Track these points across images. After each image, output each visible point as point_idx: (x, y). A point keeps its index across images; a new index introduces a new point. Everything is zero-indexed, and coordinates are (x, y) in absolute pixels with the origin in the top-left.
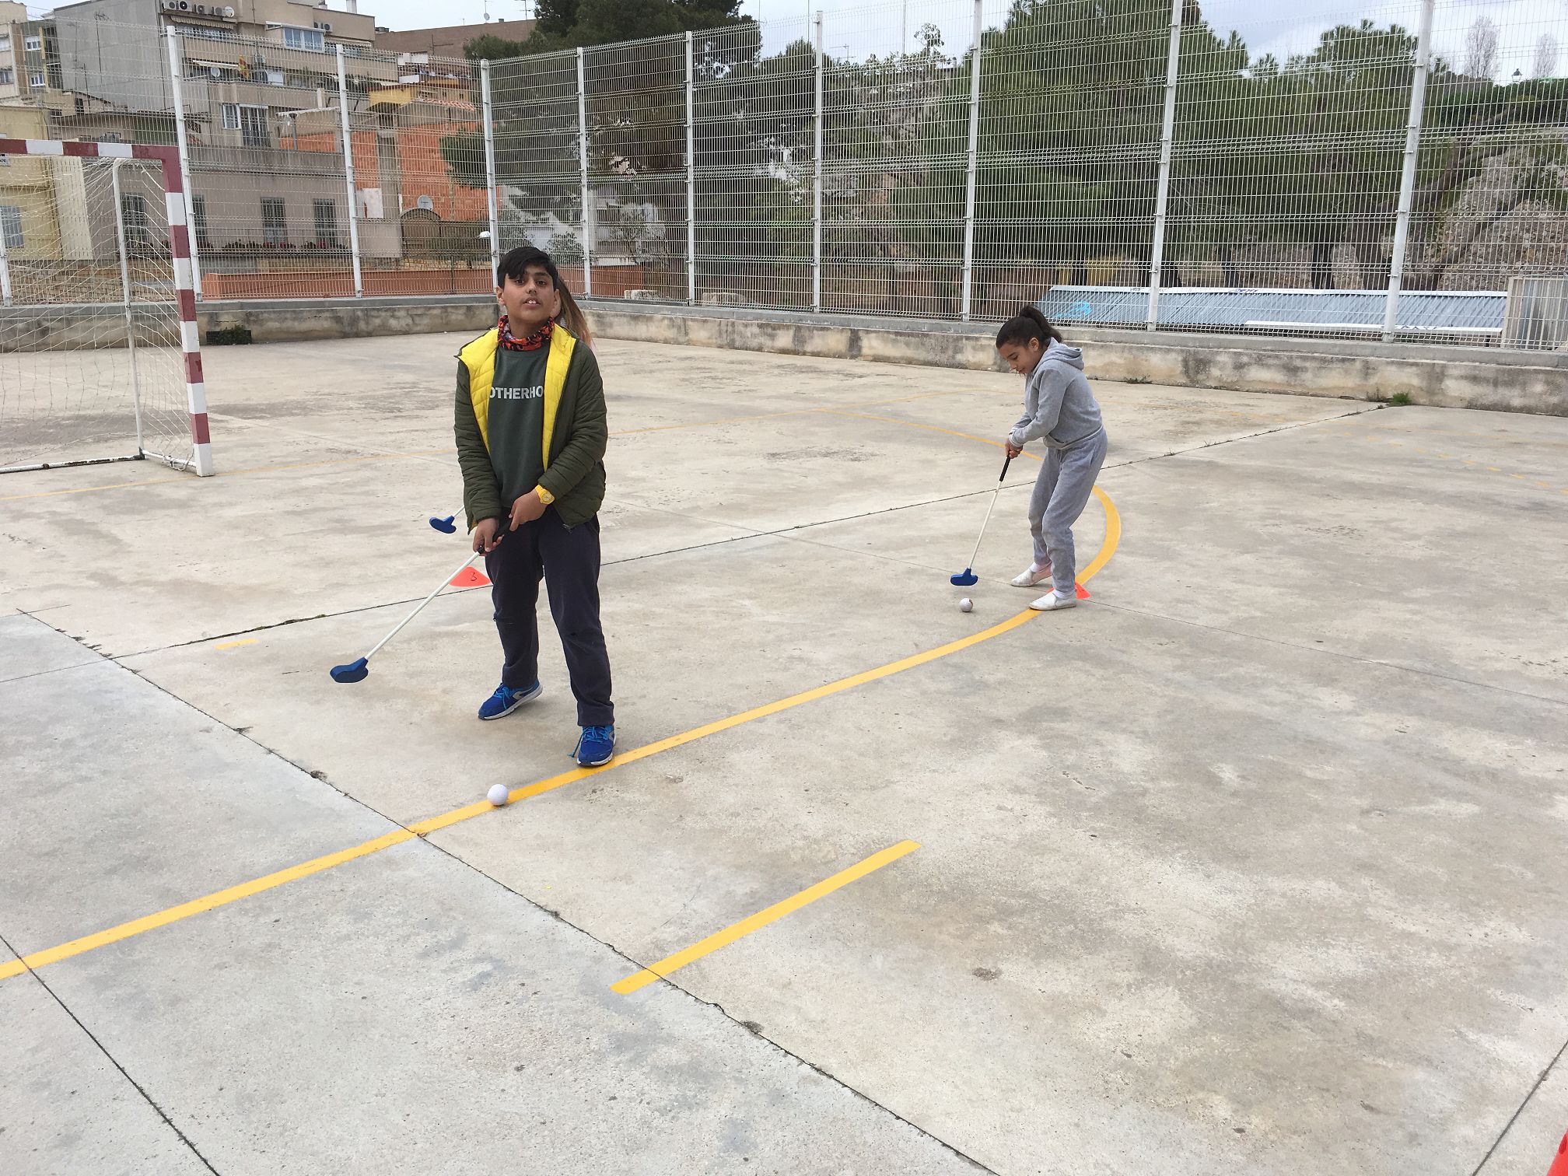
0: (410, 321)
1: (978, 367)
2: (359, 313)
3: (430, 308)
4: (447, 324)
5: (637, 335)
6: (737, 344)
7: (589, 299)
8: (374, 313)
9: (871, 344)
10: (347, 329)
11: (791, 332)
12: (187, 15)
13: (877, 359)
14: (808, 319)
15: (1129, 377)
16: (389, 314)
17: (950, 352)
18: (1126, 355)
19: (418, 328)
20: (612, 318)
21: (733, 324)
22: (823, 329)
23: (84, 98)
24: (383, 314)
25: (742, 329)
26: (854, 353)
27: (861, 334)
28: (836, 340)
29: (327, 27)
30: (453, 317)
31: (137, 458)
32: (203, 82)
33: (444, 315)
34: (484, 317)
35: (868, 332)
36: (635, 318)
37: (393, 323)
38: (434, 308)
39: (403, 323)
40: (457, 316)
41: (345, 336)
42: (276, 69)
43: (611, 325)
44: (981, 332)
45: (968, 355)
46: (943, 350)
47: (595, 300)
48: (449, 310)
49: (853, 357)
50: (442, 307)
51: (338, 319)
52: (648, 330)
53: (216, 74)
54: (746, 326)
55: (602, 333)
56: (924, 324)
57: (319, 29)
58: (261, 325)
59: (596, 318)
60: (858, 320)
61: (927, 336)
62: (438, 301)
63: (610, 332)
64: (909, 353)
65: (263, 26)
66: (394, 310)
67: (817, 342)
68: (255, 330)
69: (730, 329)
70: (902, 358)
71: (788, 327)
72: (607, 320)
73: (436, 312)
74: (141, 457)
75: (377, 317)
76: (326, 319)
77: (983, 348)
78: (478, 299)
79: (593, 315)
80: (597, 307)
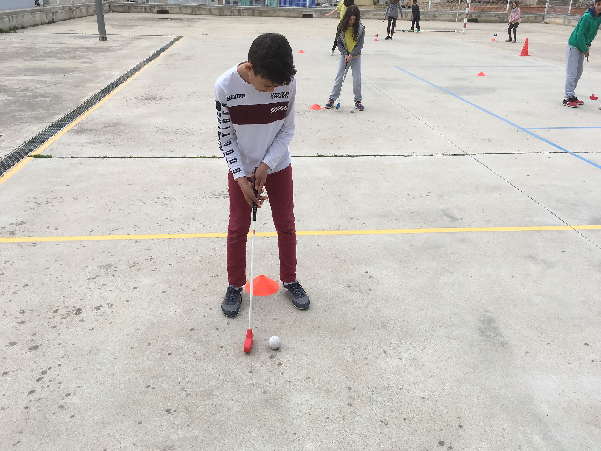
2: (506, 16)
3: (525, 16)
4: (528, 20)
7: (569, 15)
10: (501, 20)
33: (528, 18)
34: (539, 19)
40: (532, 19)
41: (501, 22)
43: (571, 22)
47: (571, 15)
48: (530, 17)
50: (528, 16)
51: (500, 18)
55: (569, 25)
58: (481, 18)
62: (527, 14)
63: (571, 24)
68: (479, 19)
73: (526, 17)
74: (454, 31)
76: (497, 17)
78: (539, 14)
79: (567, 19)
80: (569, 17)
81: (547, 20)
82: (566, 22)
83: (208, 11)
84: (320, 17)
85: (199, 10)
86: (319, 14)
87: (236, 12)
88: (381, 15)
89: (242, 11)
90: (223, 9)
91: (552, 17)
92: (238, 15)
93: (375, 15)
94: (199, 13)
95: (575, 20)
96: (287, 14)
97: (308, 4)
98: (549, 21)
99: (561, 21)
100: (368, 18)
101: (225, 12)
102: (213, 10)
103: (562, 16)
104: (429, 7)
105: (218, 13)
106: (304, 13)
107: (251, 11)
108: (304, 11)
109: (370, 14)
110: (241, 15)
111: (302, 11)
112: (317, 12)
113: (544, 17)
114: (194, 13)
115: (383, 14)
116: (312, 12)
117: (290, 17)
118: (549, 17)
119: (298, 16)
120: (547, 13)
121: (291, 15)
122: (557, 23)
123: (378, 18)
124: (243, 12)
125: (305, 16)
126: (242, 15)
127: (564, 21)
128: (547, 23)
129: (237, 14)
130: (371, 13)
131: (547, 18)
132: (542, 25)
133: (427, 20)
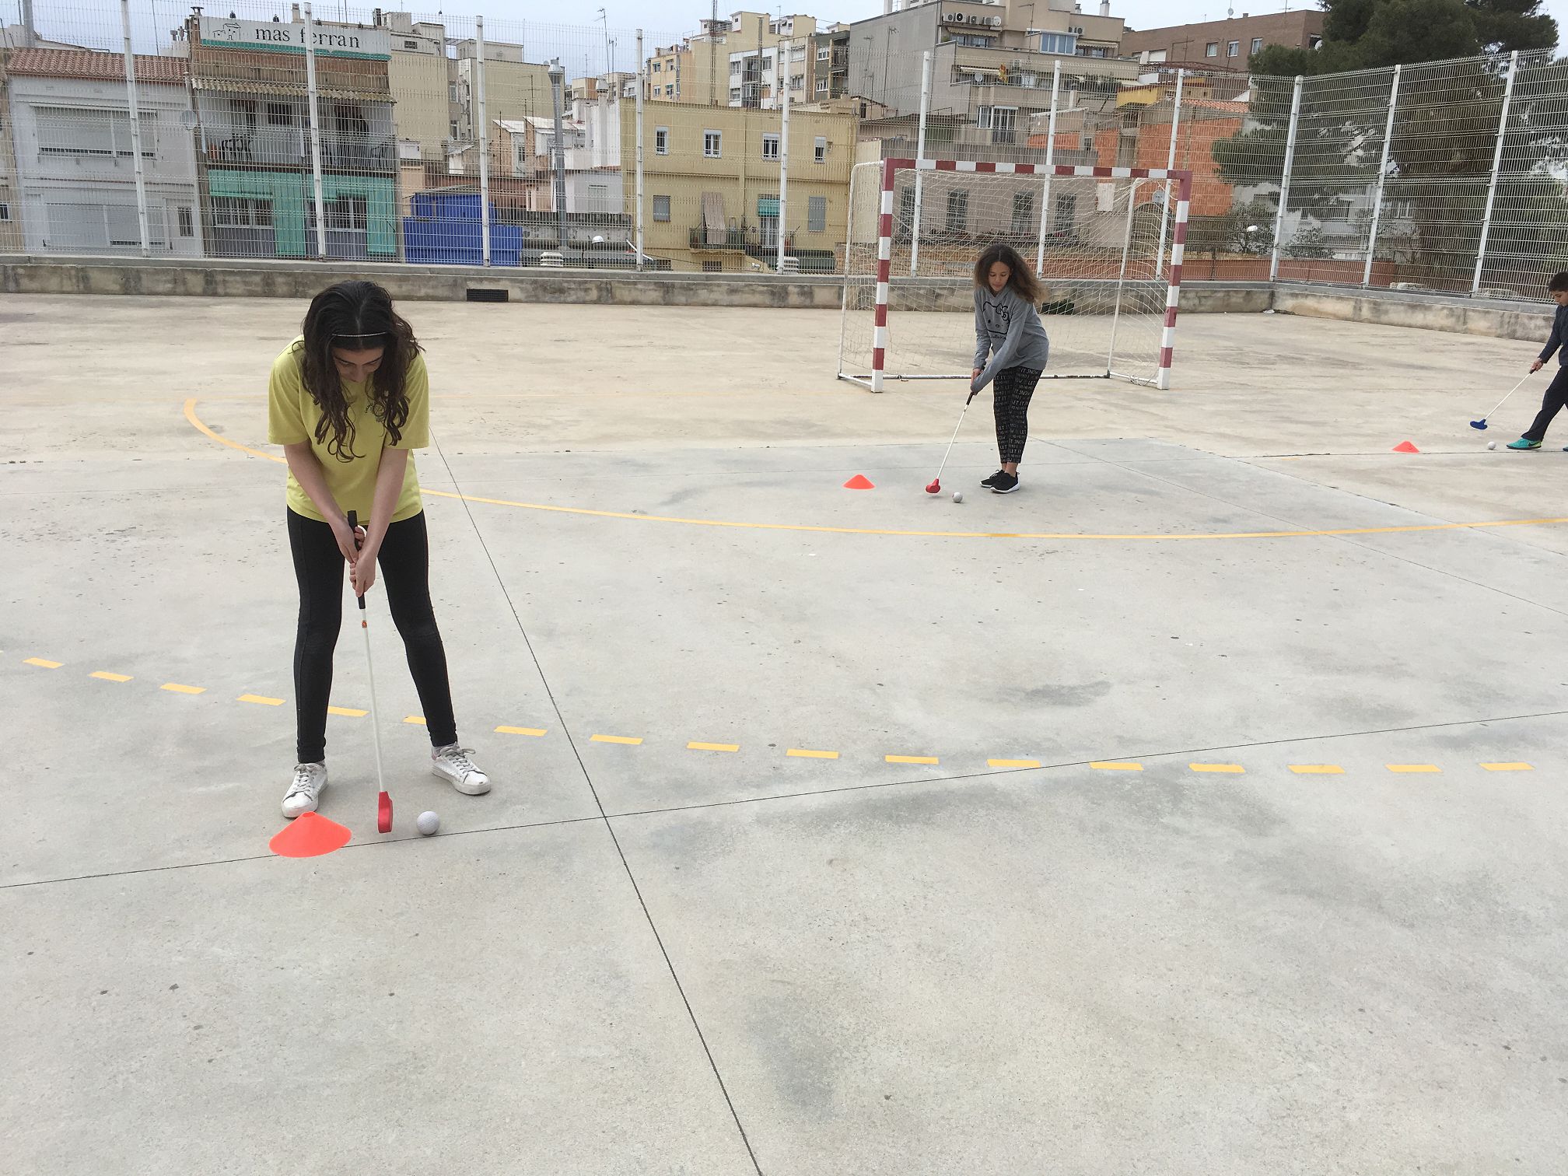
0: (1196, 301)
2: (1157, 293)
3: (1216, 291)
4: (1228, 305)
5: (1408, 321)
6: (1518, 335)
7: (1367, 289)
10: (1146, 306)
12: (961, 26)
19: (1202, 308)
20: (1389, 307)
21: (1517, 317)
23: (868, 103)
25: (1526, 321)
29: (1080, 31)
30: (1233, 300)
31: (1105, 377)
32: (967, 87)
33: (1226, 298)
34: (1260, 301)
36: (1413, 307)
38: (1219, 291)
39: (1191, 303)
40: (1236, 299)
41: (1144, 311)
42: (1030, 72)
43: (1386, 312)
47: (1372, 289)
48: (1231, 293)
50: (1225, 291)
51: (1140, 298)
52: (1425, 318)
53: (979, 78)
54: (1531, 318)
55: (1376, 319)
57: (1072, 33)
58: (1082, 300)
59: (1372, 305)
62: (1222, 286)
63: (1384, 318)
65: (1024, 32)
66: (1186, 291)
68: (1078, 304)
69: (1513, 320)
72: (1382, 308)
73: (1221, 295)
74: (1107, 377)
76: (1131, 296)
78: (1255, 286)
79: (1370, 302)
80: (1375, 296)
81: (1286, 304)
82: (1366, 312)
83: (74, 281)
84: (534, 299)
85: (31, 277)
86: (530, 287)
88: (754, 292)
89: (219, 278)
90: (138, 271)
91: (1307, 296)
92: (204, 294)
93: (733, 291)
94: (34, 285)
96: (404, 288)
97: (486, 255)
98: (1294, 307)
99: (1345, 308)
100: (709, 302)
101: (146, 282)
102: (96, 278)
103: (1342, 292)
104: (914, 266)
105: (117, 287)
106: (473, 286)
107: (257, 279)
108: (471, 279)
109: (715, 288)
110: (215, 294)
111: (466, 280)
112: (522, 282)
113: (1272, 295)
114: (11, 286)
115: (761, 288)
116: (501, 283)
117: (420, 298)
118: (1294, 296)
119: (451, 295)
120: (1281, 282)
121: (423, 292)
122: (1327, 313)
123: (746, 302)
124: (224, 281)
125: (475, 296)
126: (220, 290)
127: (1358, 309)
128: (1286, 313)
129: (199, 290)
130: (719, 285)
131: (1288, 297)
132: (1268, 317)
133: (910, 309)
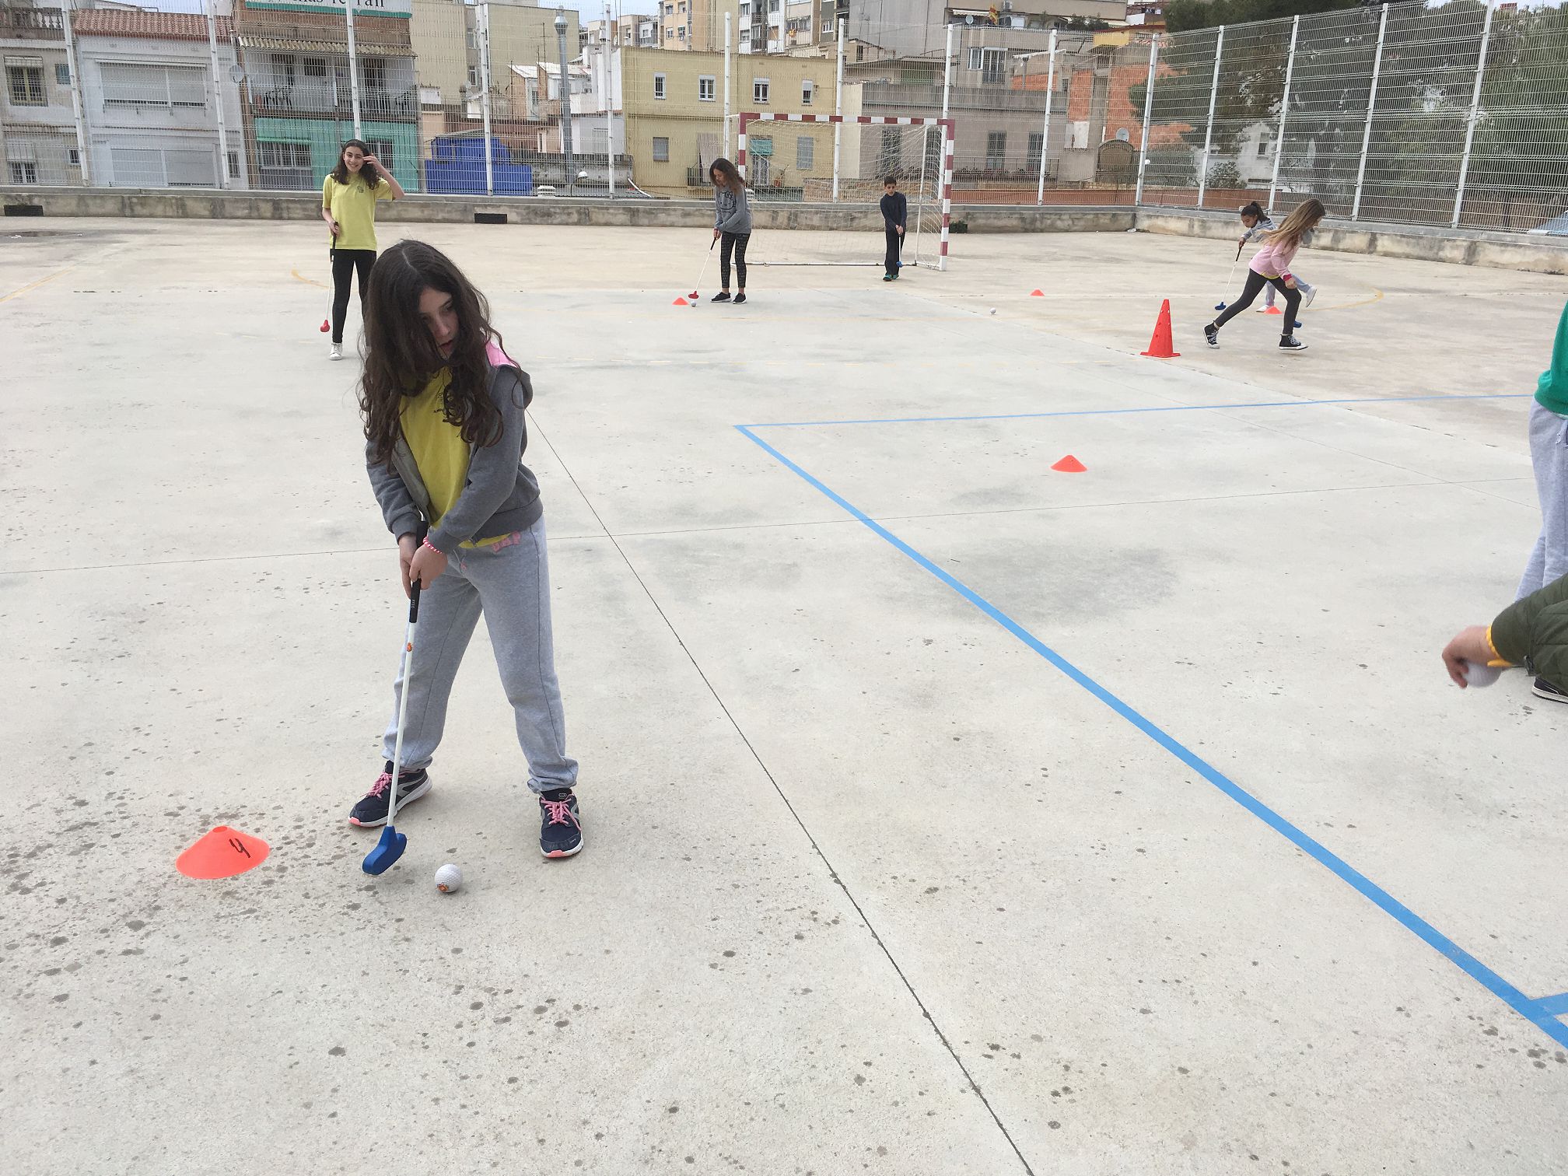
0: (1070, 222)
1: (1452, 261)
2: (1038, 216)
3: (1086, 214)
4: (1097, 225)
5: (1226, 235)
7: (1200, 210)
8: (1048, 216)
9: (1384, 244)
10: (1028, 226)
11: (1331, 234)
13: (1386, 254)
14: (1345, 224)
15: (1549, 270)
16: (1057, 217)
17: (1435, 251)
18: (1550, 254)
19: (1075, 228)
20: (1211, 224)
22: (1353, 232)
24: (1053, 217)
26: (1371, 250)
27: (1377, 236)
28: (1360, 241)
30: (1102, 221)
31: (913, 265)
32: (958, 28)
33: (1096, 219)
34: (1123, 222)
35: (1382, 234)
36: (1227, 223)
37: (1059, 223)
38: (1089, 214)
39: (1066, 223)
40: (1104, 220)
41: (1026, 231)
42: (1019, 14)
43: (1210, 228)
44: (1459, 236)
45: (1447, 253)
46: (1431, 248)
47: (1203, 210)
48: (1100, 215)
49: (1371, 253)
50: (1094, 214)
51: (1023, 219)
52: (1234, 232)
53: (970, 21)
55: (1203, 234)
56: (1421, 230)
58: (975, 221)
59: (1201, 223)
60: (1376, 226)
61: (1421, 238)
62: (1092, 209)
63: (1209, 233)
64: (1408, 250)
66: (1061, 214)
67: (1348, 241)
68: (970, 224)
70: (1403, 253)
71: (1330, 230)
72: (1207, 225)
73: (1091, 217)
74: (915, 265)
75: (1048, 219)
76: (1016, 218)
77: (1457, 247)
78: (1120, 209)
79: (1199, 220)
80: (1203, 215)
81: (1144, 223)
82: (1197, 229)
83: (174, 207)
84: (528, 221)
85: (143, 205)
86: (524, 212)
87: (266, 208)
88: (703, 215)
89: (284, 205)
90: (222, 200)
91: (1158, 217)
92: (273, 218)
93: (686, 215)
94: (145, 211)
95: (1220, 222)
96: (426, 212)
97: (490, 186)
98: (1149, 227)
99: (1181, 226)
100: (668, 224)
101: (229, 209)
102: (190, 204)
103: (1182, 213)
104: (835, 194)
105: (206, 213)
106: (479, 211)
108: (478, 206)
109: (672, 213)
110: (281, 218)
111: (474, 206)
112: (517, 207)
113: (1134, 217)
114: (128, 211)
115: (709, 212)
116: (502, 208)
117: (438, 221)
118: (1149, 217)
119: (462, 218)
120: (1143, 206)
121: (440, 217)
122: (1171, 231)
123: (698, 224)
124: (288, 208)
125: (481, 219)
126: (285, 215)
127: (1191, 226)
128: (1144, 231)
129: (269, 215)
130: (675, 210)
131: (1145, 218)
132: (1131, 235)
133: (831, 229)
